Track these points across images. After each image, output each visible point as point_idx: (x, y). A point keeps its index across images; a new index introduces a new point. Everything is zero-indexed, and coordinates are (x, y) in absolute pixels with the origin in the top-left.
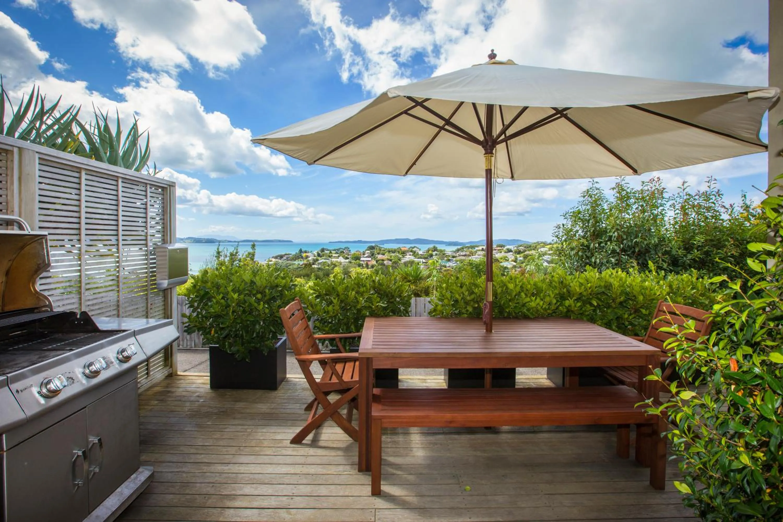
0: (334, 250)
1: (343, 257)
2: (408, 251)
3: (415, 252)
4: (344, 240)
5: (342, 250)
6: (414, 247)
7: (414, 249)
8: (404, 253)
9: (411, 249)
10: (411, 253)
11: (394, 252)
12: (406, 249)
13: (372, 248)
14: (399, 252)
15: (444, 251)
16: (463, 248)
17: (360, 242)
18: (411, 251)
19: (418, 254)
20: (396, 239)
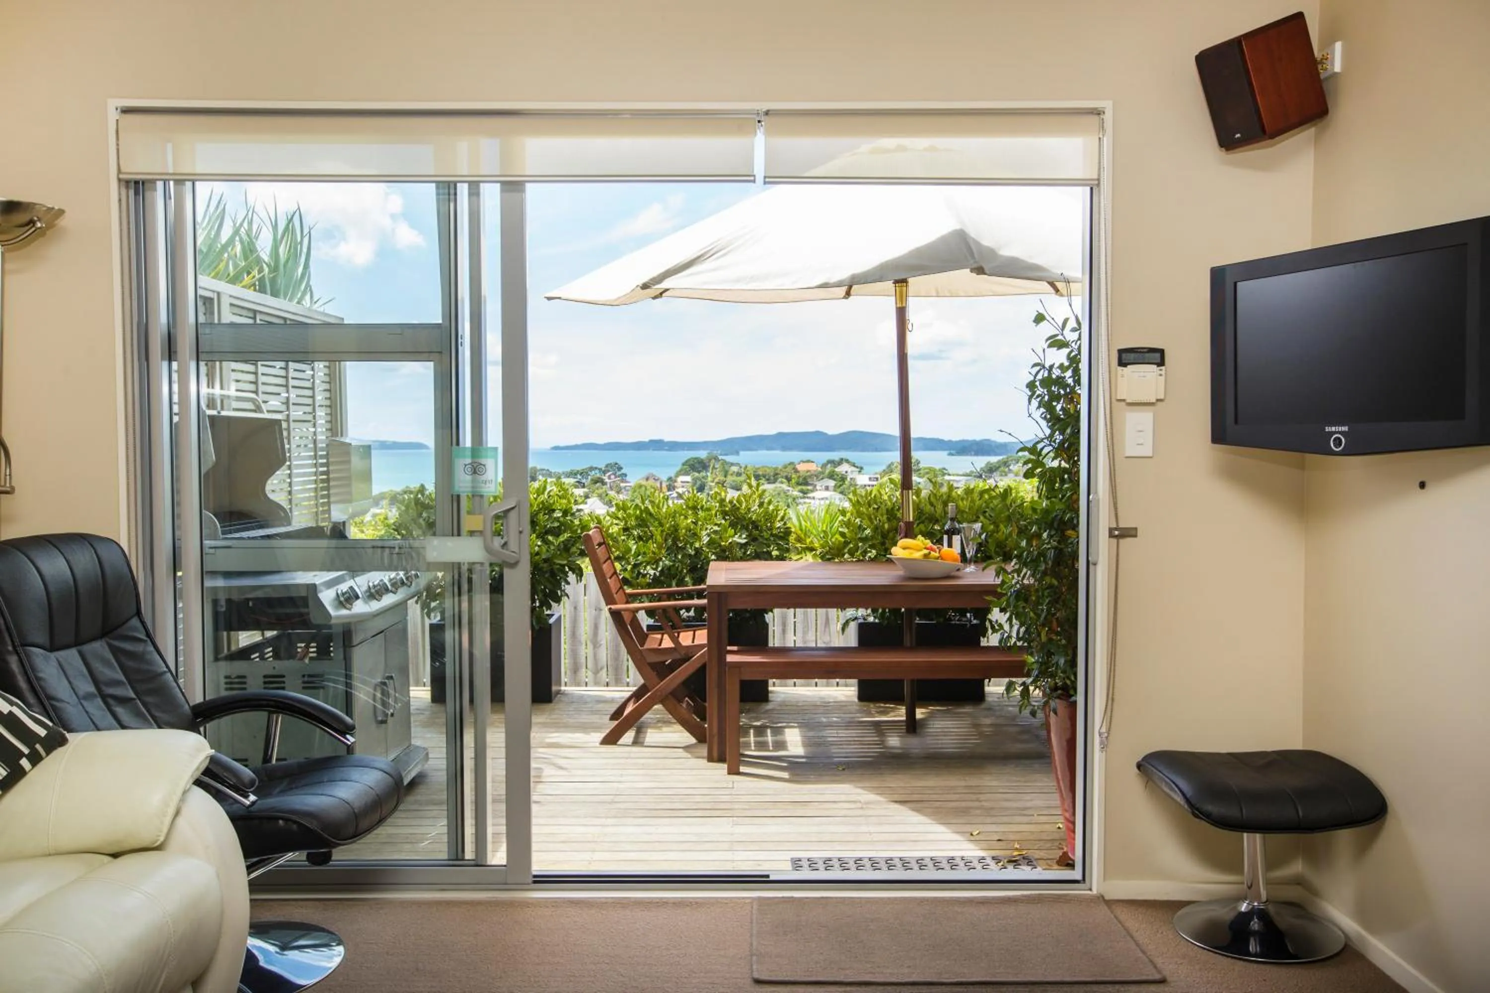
0: (572, 474)
1: (600, 496)
2: (819, 476)
3: (843, 479)
4: (601, 441)
5: (596, 474)
6: (841, 462)
7: (843, 468)
8: (805, 482)
9: (829, 468)
10: (832, 483)
11: (773, 478)
12: (813, 467)
13: (696, 466)
14: (789, 479)
15: (943, 472)
16: (1006, 464)
17: (657, 445)
18: (831, 476)
19: (853, 483)
20: (781, 435)
